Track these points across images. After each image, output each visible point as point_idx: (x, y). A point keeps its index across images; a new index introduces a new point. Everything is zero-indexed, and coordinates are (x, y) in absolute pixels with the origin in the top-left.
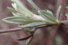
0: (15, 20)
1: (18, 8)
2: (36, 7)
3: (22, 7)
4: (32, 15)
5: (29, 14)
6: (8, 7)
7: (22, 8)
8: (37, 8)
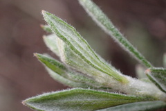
0: (65, 101)
1: (72, 55)
2: (132, 50)
3: (85, 52)
4: (120, 80)
5: (111, 78)
6: (36, 55)
7: (88, 59)
8: (136, 54)
